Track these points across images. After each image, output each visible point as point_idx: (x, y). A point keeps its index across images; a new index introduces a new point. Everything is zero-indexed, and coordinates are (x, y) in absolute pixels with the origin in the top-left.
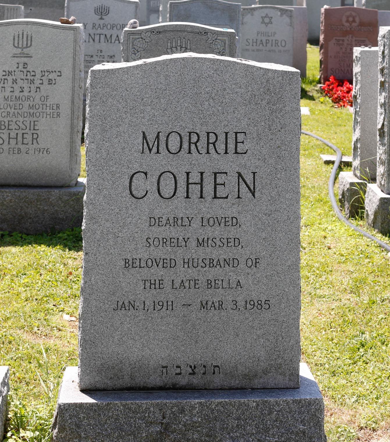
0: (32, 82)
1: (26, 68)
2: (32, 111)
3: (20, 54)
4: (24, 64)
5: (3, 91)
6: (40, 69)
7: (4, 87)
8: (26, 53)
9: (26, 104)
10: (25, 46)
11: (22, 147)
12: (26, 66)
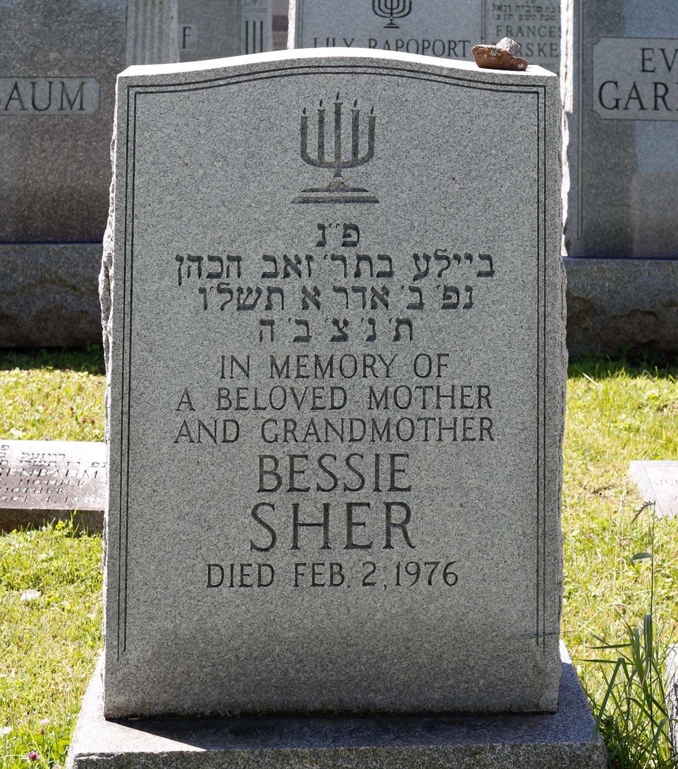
0: (381, 298)
1: (354, 244)
2: (381, 416)
3: (328, 190)
4: (346, 227)
5: (267, 336)
6: (409, 249)
7: (271, 323)
8: (351, 184)
9: (359, 388)
10: (347, 156)
11: (349, 560)
12: (354, 238)
